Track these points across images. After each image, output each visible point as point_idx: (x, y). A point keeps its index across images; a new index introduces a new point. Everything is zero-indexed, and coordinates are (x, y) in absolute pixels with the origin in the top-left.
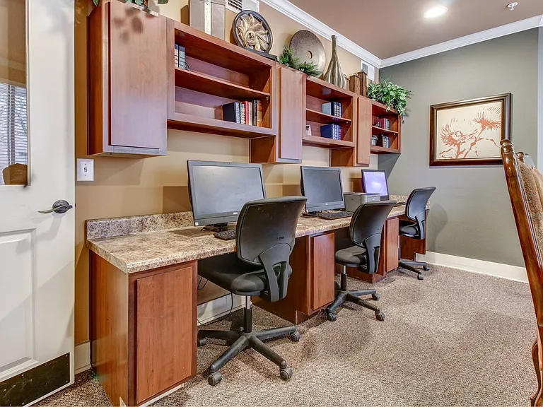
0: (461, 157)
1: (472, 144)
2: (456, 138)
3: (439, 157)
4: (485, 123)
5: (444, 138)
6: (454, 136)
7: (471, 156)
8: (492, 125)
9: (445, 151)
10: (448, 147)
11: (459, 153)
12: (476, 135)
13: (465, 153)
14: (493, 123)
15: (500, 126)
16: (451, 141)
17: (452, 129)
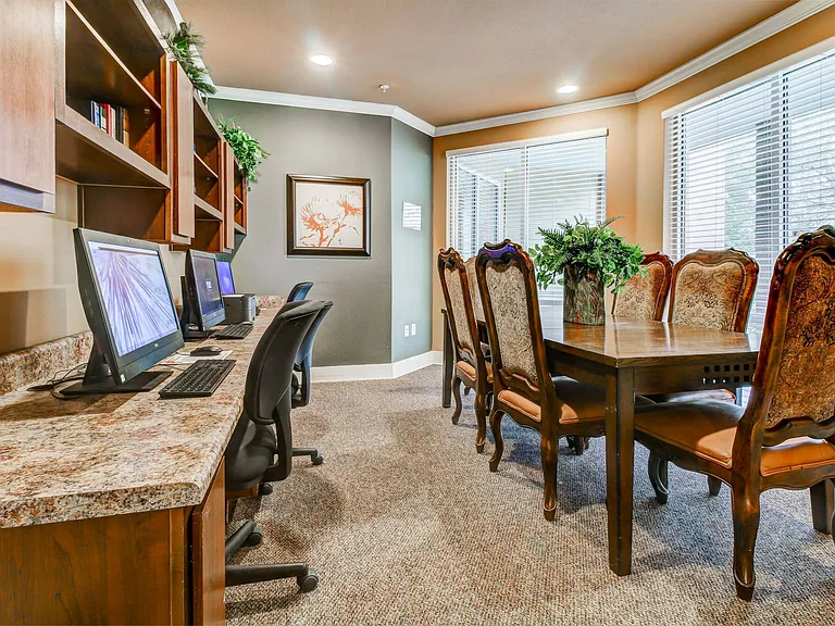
0: (324, 245)
1: (336, 231)
2: (319, 222)
3: (299, 244)
4: (348, 209)
5: (305, 219)
6: (316, 218)
7: (335, 245)
8: (354, 211)
9: (305, 237)
10: (310, 231)
11: (322, 240)
12: (339, 221)
13: (328, 240)
14: (356, 210)
15: (361, 212)
16: (313, 224)
17: (315, 210)
